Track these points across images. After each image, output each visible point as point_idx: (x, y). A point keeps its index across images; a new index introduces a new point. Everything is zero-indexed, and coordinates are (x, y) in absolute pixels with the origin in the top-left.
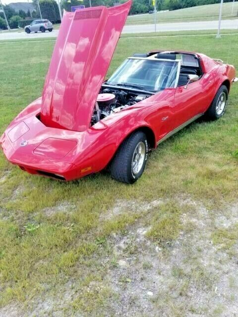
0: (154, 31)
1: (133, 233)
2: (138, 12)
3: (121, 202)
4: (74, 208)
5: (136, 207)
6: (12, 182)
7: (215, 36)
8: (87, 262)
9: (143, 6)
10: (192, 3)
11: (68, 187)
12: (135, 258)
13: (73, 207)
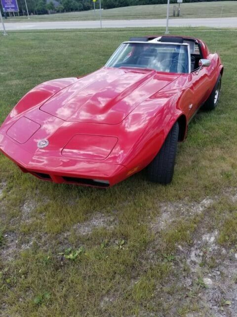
0: (100, 27)
1: (199, 242)
2: (72, 10)
3: (166, 206)
4: (114, 221)
5: (187, 210)
6: (14, 196)
7: (164, 32)
8: (166, 288)
9: (78, 4)
10: (125, 3)
11: (94, 195)
12: (219, 273)
13: (112, 220)
